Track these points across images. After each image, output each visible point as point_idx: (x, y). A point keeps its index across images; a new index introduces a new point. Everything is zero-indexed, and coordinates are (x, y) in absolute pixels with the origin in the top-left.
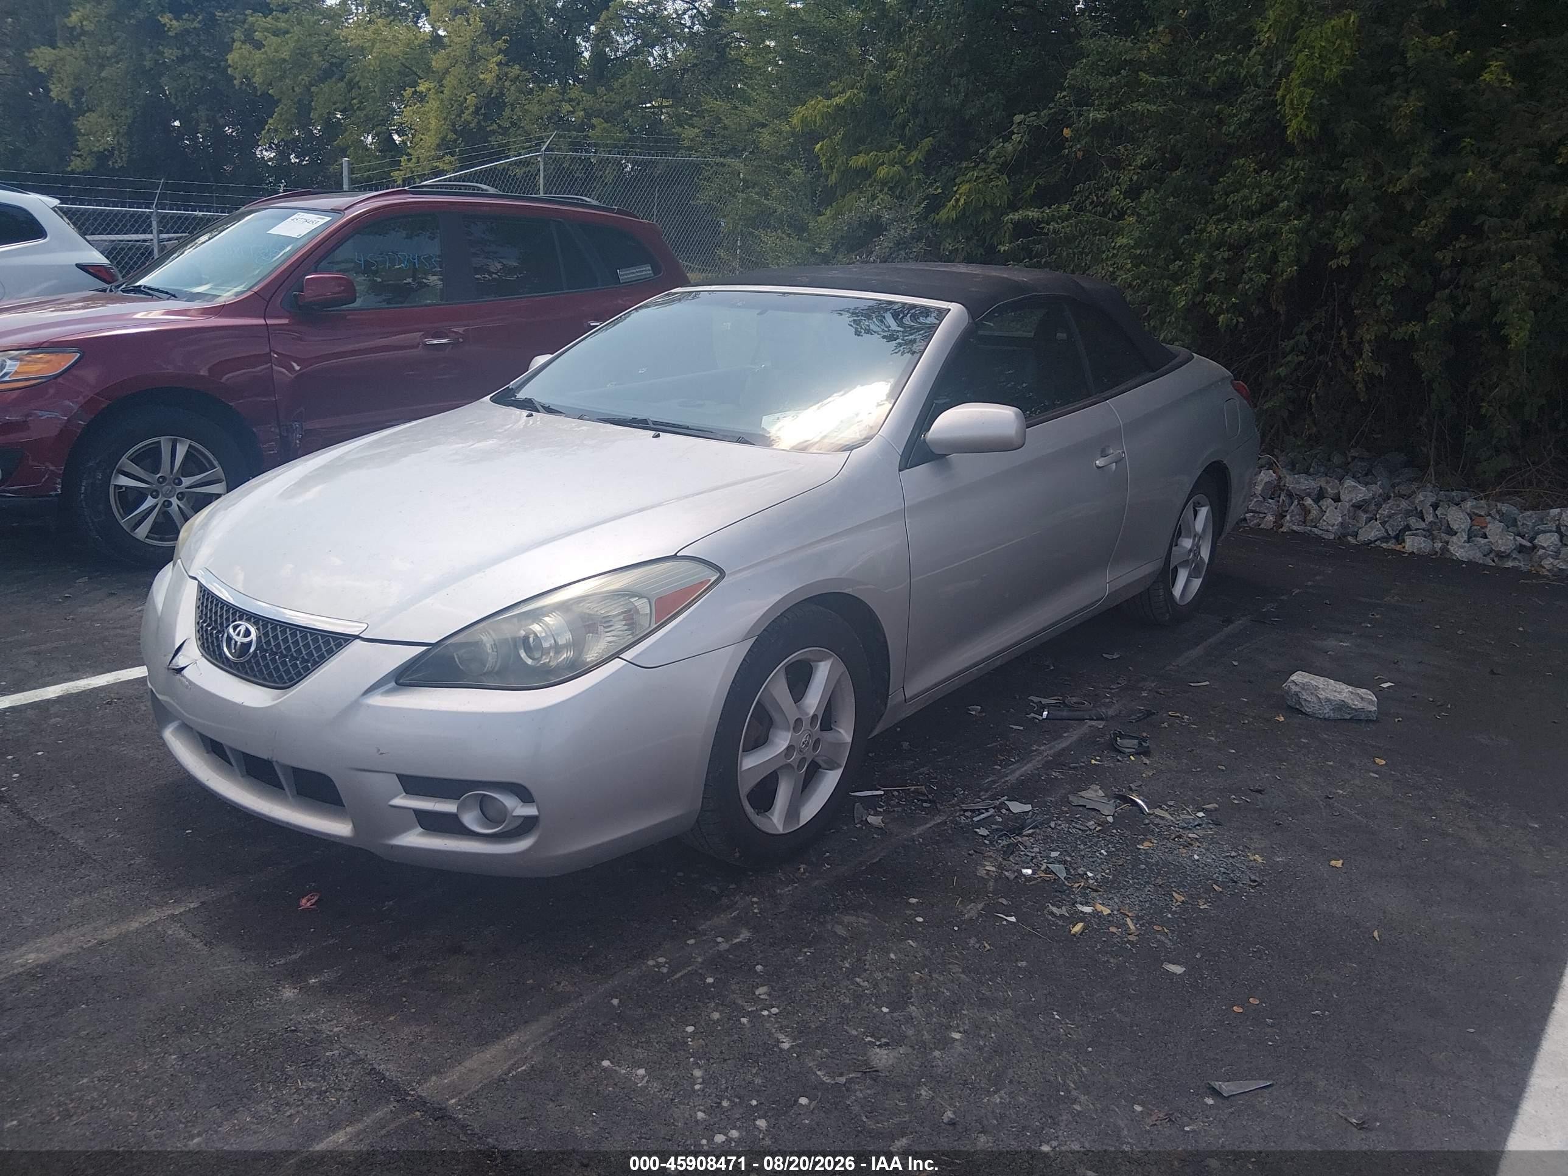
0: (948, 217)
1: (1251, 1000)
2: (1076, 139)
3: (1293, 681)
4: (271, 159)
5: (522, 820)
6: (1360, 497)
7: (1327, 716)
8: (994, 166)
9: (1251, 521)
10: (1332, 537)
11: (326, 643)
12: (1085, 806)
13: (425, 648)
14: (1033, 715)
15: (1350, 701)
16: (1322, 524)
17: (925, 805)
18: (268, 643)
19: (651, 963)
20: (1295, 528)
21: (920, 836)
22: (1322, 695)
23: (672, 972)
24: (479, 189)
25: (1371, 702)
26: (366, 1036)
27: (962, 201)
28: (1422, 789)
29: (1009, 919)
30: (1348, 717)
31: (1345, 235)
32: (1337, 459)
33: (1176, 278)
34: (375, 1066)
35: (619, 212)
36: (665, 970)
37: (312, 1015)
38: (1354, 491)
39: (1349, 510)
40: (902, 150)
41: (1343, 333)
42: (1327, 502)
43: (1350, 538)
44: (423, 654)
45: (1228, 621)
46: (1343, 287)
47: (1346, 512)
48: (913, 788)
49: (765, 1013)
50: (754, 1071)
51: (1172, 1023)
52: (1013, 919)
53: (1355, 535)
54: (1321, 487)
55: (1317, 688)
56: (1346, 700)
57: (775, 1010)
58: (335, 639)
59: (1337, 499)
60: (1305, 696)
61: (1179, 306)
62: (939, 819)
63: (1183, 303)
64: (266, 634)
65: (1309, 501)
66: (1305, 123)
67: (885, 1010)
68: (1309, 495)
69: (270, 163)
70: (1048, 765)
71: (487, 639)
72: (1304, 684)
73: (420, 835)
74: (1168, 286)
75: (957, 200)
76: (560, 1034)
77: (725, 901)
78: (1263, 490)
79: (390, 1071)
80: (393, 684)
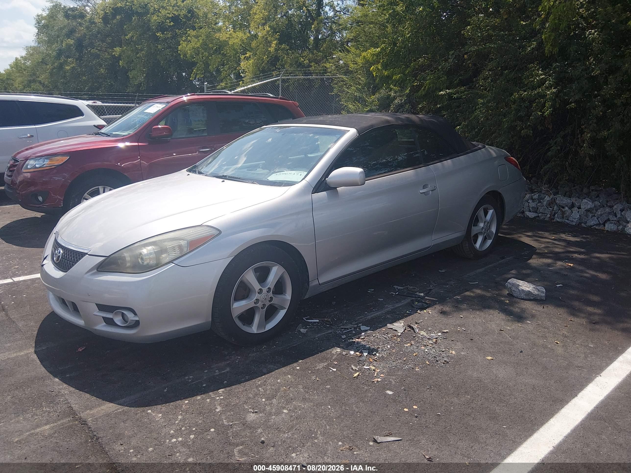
0: (421, 94)
1: (414, 407)
2: (469, 59)
3: (509, 282)
4: (198, 85)
5: (135, 321)
6: (589, 207)
7: (522, 297)
8: (442, 72)
9: (541, 217)
10: (574, 224)
11: (79, 256)
12: (392, 329)
13: (105, 258)
14: (392, 293)
15: (532, 292)
16: (571, 219)
17: (327, 326)
18: (64, 256)
19: (187, 378)
20: (558, 220)
21: (317, 337)
22: (521, 288)
23: (192, 381)
24: (225, 92)
25: (542, 292)
26: (74, 395)
27: (427, 87)
28: (548, 329)
29: (334, 370)
30: (532, 298)
31: (574, 95)
32: (585, 190)
33: (505, 116)
34: (72, 405)
35: (281, 98)
36: (190, 381)
37: (61, 387)
38: (587, 204)
39: (584, 212)
40: (404, 68)
41: (579, 136)
42: (575, 209)
43: (583, 224)
44: (105, 260)
45: (503, 258)
46: (579, 116)
47: (582, 213)
48: (326, 319)
49: (218, 398)
50: (201, 418)
51: (375, 413)
52: (335, 370)
53: (586, 223)
54: (573, 202)
55: (519, 285)
56: (531, 291)
57: (222, 397)
58: (82, 254)
59: (579, 208)
60: (513, 289)
61: (505, 127)
62: (330, 331)
63: (506, 126)
64: (64, 253)
65: (567, 208)
66: (551, 47)
67: (264, 400)
68: (567, 206)
69: (197, 86)
70: (388, 313)
71: (127, 255)
72: (513, 284)
73: (105, 326)
74: (501, 119)
75: (425, 87)
76: (139, 400)
77: (228, 357)
78: (546, 204)
79: (76, 407)
80: (96, 270)
